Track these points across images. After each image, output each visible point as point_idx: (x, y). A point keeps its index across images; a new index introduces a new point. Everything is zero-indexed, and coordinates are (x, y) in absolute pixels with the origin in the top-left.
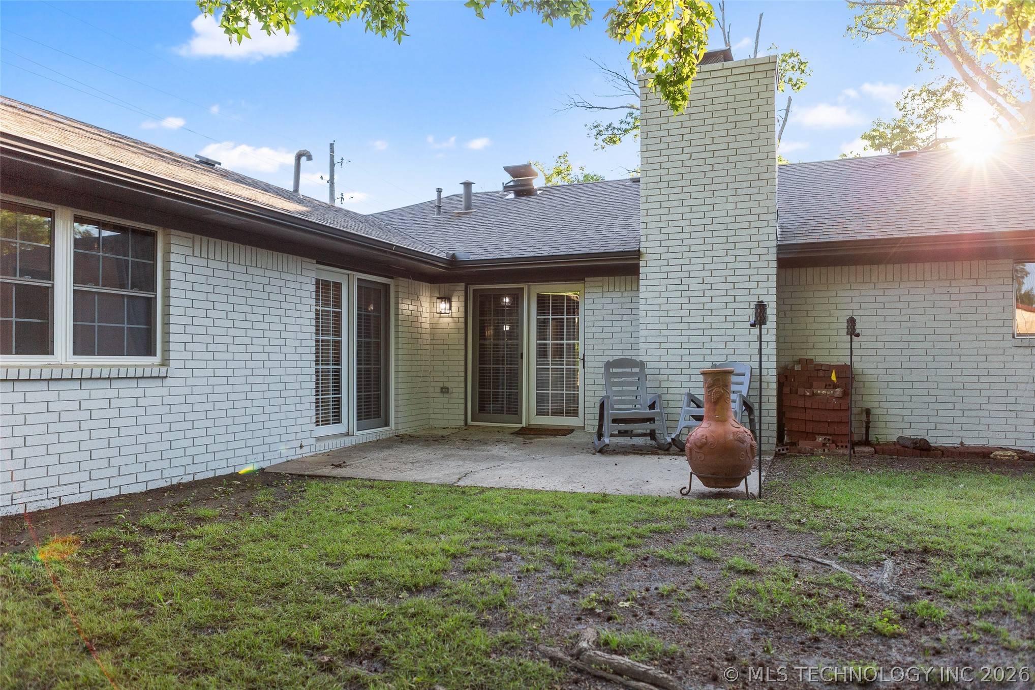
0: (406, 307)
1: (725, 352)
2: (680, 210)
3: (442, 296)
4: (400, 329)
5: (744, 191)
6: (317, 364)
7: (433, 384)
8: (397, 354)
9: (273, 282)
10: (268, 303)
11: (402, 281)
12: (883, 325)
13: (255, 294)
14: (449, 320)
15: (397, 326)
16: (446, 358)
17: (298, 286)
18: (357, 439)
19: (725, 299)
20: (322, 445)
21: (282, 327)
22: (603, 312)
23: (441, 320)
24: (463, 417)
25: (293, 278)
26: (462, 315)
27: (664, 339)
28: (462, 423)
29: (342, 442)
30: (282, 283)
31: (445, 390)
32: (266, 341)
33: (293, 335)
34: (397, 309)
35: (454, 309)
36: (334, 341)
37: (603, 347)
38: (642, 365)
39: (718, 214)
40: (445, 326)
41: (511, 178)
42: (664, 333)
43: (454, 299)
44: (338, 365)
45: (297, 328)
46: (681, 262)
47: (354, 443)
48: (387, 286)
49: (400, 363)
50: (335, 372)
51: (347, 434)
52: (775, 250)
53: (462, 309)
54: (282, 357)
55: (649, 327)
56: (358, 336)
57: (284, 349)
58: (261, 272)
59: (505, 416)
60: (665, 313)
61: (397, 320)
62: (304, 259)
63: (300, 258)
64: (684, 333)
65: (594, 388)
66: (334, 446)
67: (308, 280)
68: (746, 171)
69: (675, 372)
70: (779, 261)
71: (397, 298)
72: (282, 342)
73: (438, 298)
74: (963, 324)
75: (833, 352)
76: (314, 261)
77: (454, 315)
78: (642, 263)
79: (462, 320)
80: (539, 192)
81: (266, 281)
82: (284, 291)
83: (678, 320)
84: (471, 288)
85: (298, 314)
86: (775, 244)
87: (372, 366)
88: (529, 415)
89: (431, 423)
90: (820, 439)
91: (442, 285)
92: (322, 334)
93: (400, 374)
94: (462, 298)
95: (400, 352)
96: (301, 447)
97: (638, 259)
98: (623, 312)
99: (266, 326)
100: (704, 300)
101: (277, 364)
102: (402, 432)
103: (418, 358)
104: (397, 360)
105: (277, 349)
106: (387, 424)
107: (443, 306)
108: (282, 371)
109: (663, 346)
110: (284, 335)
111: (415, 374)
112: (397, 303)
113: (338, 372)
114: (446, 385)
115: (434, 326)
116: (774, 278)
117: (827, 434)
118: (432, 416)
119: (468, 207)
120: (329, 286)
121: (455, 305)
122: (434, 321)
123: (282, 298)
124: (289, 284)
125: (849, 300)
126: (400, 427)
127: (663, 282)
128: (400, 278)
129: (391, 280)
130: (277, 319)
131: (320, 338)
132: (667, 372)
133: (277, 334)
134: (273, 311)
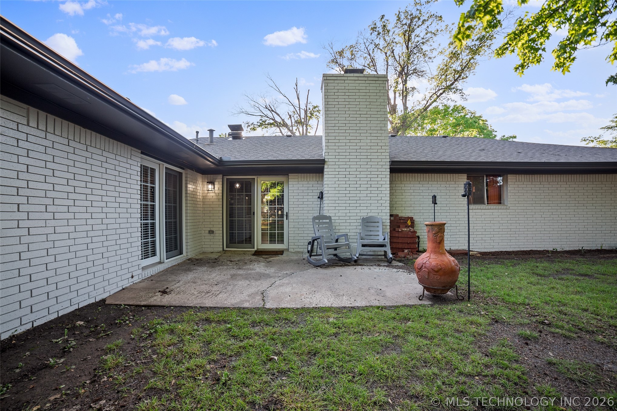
0: (191, 187)
1: (367, 211)
2: (345, 141)
3: (209, 181)
4: (189, 198)
5: (375, 135)
6: (141, 220)
7: (204, 229)
8: (186, 213)
9: (109, 160)
10: (105, 176)
11: (189, 171)
12: (423, 200)
13: (94, 168)
14: (213, 194)
15: (186, 197)
16: (212, 215)
17: (128, 166)
18: (167, 265)
19: (367, 186)
20: (146, 273)
21: (117, 194)
22: (299, 191)
23: (209, 194)
24: (222, 246)
25: (124, 160)
26: (221, 192)
27: (337, 205)
28: (221, 249)
29: (159, 268)
30: (116, 163)
31: (211, 232)
32: (104, 204)
33: (124, 200)
34: (186, 187)
35: (216, 188)
36: (151, 205)
37: (298, 209)
38: (329, 218)
39: (362, 144)
40: (211, 197)
41: (231, 131)
42: (337, 202)
43: (216, 183)
44: (153, 220)
45: (128, 196)
46: (345, 166)
47: (165, 268)
48: (181, 174)
49: (188, 218)
50: (151, 224)
51: (160, 263)
52: (389, 164)
53: (221, 189)
54: (116, 215)
55: (330, 199)
56: (166, 202)
57: (118, 210)
58: (99, 152)
59: (244, 245)
60: (337, 192)
61: (186, 193)
62: (133, 148)
63: (130, 147)
64: (347, 202)
65: (294, 229)
66: (154, 272)
67: (135, 163)
68: (375, 125)
69: (342, 221)
70: (391, 168)
71: (186, 181)
72: (117, 205)
73: (207, 182)
74: (451, 200)
75: (404, 211)
76: (140, 151)
77: (216, 192)
78: (326, 166)
79: (221, 195)
80: (244, 138)
81: (104, 159)
82: (118, 168)
83: (344, 195)
84: (225, 178)
85: (128, 186)
86: (389, 160)
87: (173, 220)
88: (259, 244)
89: (203, 250)
90: (406, 251)
91: (209, 176)
92: (143, 200)
93: (189, 224)
94: (221, 183)
95: (188, 211)
96: (132, 277)
97: (324, 164)
98: (309, 191)
99: (104, 193)
100: (357, 186)
101: (113, 221)
102: (190, 257)
103: (197, 215)
104: (186, 216)
105: (113, 210)
106: (181, 253)
107: (210, 187)
108: (117, 226)
109: (337, 208)
110: (118, 200)
111: (195, 224)
112: (186, 184)
113: (153, 224)
114: (212, 229)
115: (204, 197)
116: (389, 176)
117: (408, 249)
118: (204, 246)
119: (212, 141)
120: (148, 170)
121: (217, 186)
122: (205, 195)
123: (116, 173)
124: (122, 164)
125: (409, 188)
126: (189, 254)
127: (337, 176)
128: (188, 170)
129: (183, 170)
130: (112, 188)
131: (142, 203)
132: (339, 221)
133: (113, 199)
134: (109, 182)
